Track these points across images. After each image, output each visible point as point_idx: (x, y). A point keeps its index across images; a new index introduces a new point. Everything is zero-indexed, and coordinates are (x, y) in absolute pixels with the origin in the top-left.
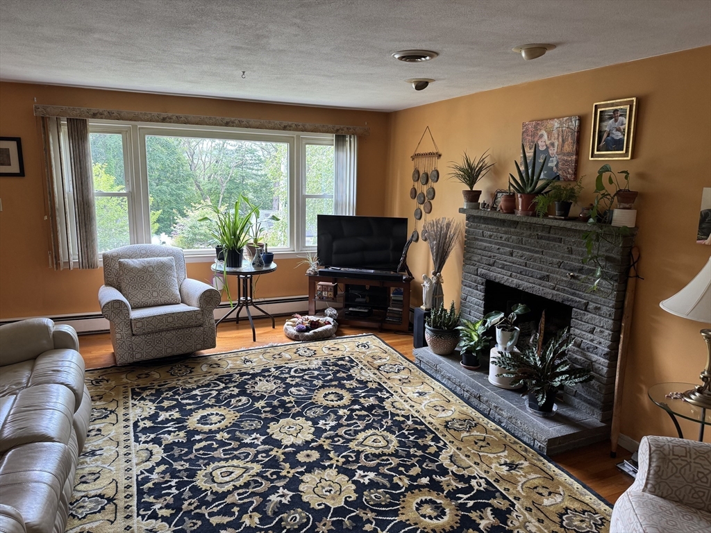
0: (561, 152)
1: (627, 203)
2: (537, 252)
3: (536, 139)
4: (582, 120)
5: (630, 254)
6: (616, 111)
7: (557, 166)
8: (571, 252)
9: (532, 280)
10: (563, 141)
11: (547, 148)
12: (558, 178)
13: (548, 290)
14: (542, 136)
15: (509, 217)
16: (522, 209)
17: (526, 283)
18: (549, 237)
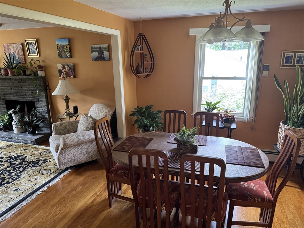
0: (19, 55)
1: (41, 69)
2: (20, 87)
3: (9, 50)
4: (23, 44)
5: (46, 83)
6: (31, 42)
7: (19, 59)
8: (30, 85)
9: (20, 96)
10: (19, 51)
11: (14, 53)
12: (20, 63)
13: (26, 98)
14: (11, 49)
15: (7, 77)
16: (11, 74)
17: (19, 98)
18: (22, 82)
